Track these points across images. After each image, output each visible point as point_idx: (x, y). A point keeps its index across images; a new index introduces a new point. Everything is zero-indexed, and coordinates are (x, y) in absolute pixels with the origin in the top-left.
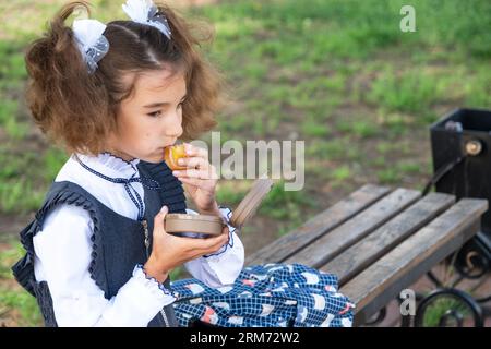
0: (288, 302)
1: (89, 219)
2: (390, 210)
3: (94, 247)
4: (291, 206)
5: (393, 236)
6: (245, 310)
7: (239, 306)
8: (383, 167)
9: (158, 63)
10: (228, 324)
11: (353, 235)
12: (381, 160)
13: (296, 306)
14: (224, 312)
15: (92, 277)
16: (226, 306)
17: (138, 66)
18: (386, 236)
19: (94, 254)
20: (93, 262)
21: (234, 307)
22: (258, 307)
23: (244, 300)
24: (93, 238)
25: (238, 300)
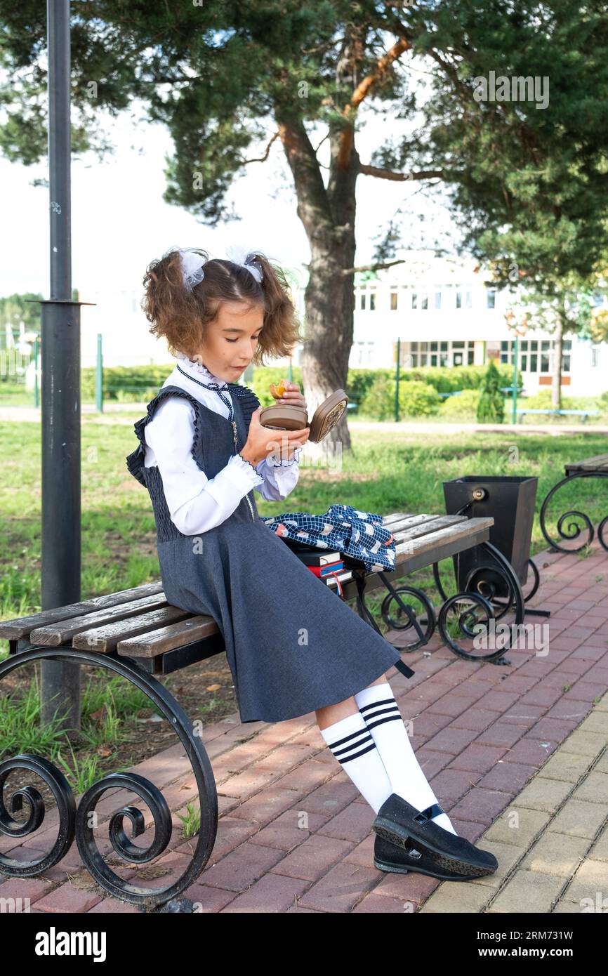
1: (191, 408)
6: (310, 527)
7: (305, 524)
9: (241, 297)
10: (297, 537)
13: (351, 528)
14: (293, 527)
16: (295, 523)
20: (195, 444)
21: (301, 524)
22: (320, 525)
23: (309, 519)
24: (195, 423)
25: (304, 519)
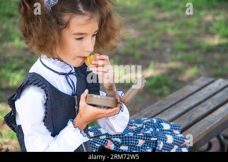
0: (153, 139)
2: (213, 91)
3: (46, 109)
4: (165, 88)
5: (214, 104)
8: (216, 67)
11: (193, 104)
12: (215, 64)
15: (45, 125)
17: (72, 12)
18: (211, 104)
19: (46, 113)
